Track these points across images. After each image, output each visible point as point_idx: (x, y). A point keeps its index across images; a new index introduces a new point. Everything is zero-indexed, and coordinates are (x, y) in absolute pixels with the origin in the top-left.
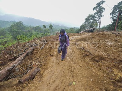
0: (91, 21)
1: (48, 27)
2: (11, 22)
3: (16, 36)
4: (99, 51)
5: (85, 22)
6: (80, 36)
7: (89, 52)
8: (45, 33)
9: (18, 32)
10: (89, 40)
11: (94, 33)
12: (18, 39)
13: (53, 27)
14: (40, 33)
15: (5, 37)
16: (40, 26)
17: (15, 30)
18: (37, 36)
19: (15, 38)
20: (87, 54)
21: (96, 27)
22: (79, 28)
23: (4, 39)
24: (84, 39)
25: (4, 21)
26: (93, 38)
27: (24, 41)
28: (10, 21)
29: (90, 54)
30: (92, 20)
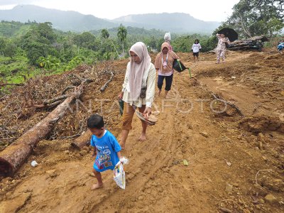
0: (258, 12)
1: (114, 36)
2: (26, 24)
3: (37, 58)
4: (268, 109)
5: (234, 16)
6: (210, 63)
7: (233, 106)
8: (104, 52)
9: (41, 48)
10: (239, 73)
11: (261, 53)
12: (41, 65)
13: (128, 36)
14: (92, 52)
15: (14, 61)
16: (91, 33)
17: (35, 43)
18: (83, 60)
19: (34, 64)
20: (229, 113)
21: (274, 33)
22: (211, 37)
23: (12, 64)
24: (222, 70)
25: (13, 22)
26: (254, 68)
27: (54, 70)
28: (24, 22)
29: (238, 112)
30: (259, 8)
